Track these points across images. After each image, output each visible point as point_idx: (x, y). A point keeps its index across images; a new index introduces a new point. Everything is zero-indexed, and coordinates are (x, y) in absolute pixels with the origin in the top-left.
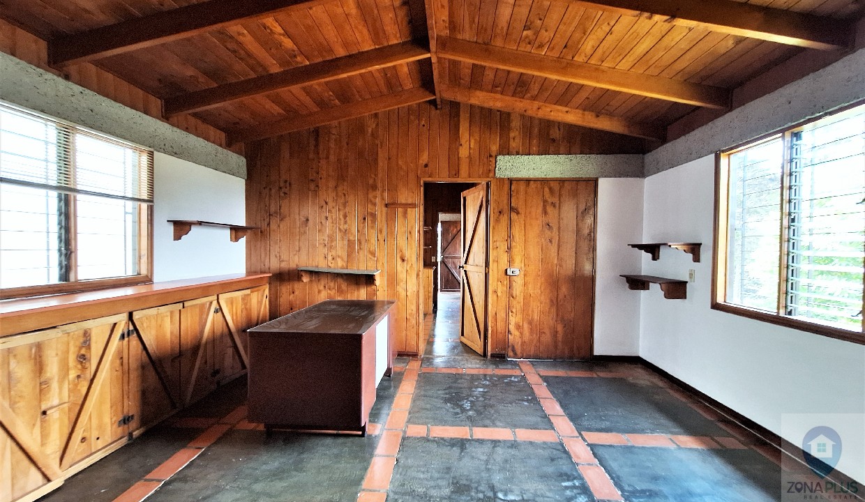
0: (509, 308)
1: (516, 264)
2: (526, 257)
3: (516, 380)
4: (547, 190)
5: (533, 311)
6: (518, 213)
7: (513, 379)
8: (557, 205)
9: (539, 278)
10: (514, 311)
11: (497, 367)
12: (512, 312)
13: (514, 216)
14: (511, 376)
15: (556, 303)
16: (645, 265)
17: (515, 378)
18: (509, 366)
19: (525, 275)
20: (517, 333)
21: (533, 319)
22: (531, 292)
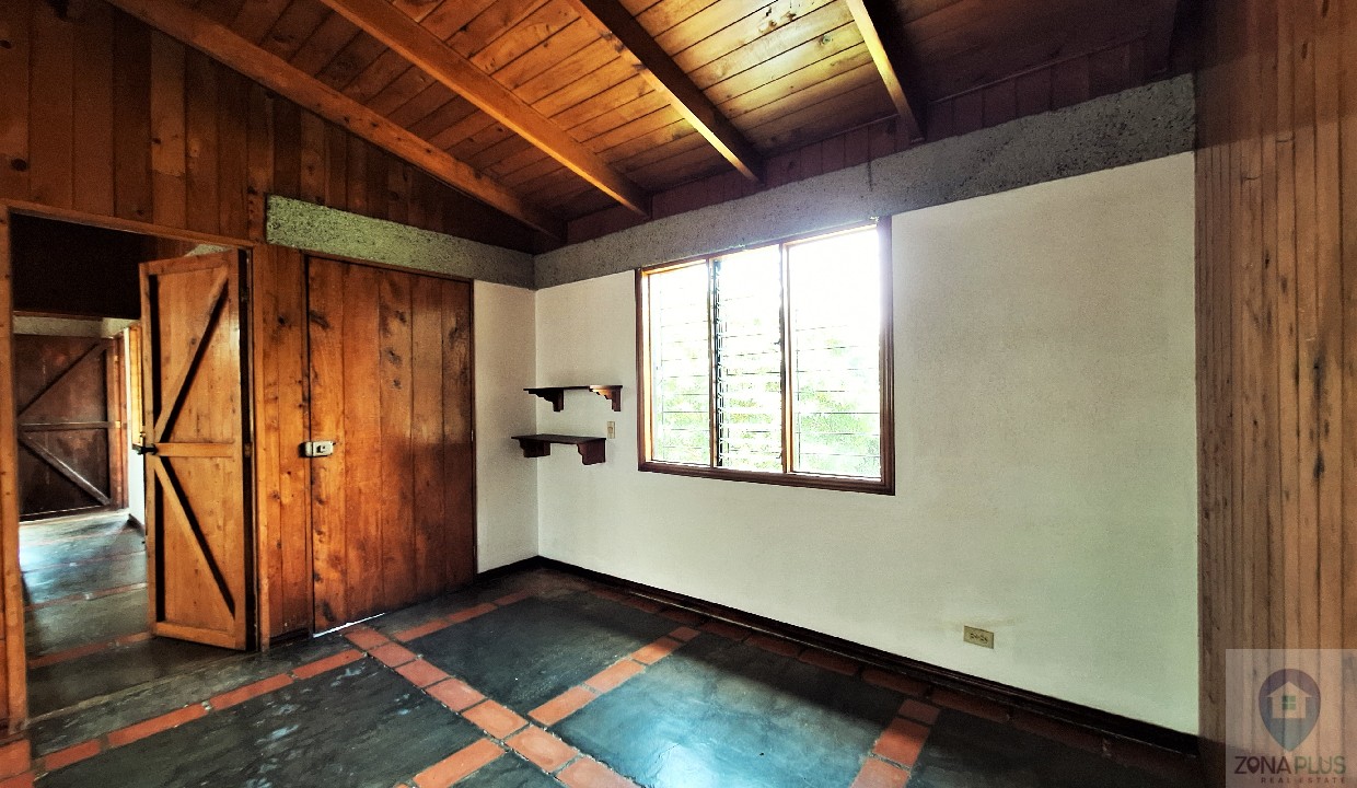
0: (313, 525)
1: (325, 432)
2: (347, 415)
3: (358, 672)
4: (386, 286)
5: (367, 522)
6: (325, 326)
7: (348, 673)
8: (408, 317)
9: (376, 455)
10: (324, 529)
11: (297, 662)
12: (320, 533)
13: (316, 332)
14: (341, 670)
15: (411, 498)
16: (544, 418)
17: (352, 670)
18: (325, 650)
19: (347, 453)
20: (334, 575)
21: (366, 539)
22: (362, 485)
